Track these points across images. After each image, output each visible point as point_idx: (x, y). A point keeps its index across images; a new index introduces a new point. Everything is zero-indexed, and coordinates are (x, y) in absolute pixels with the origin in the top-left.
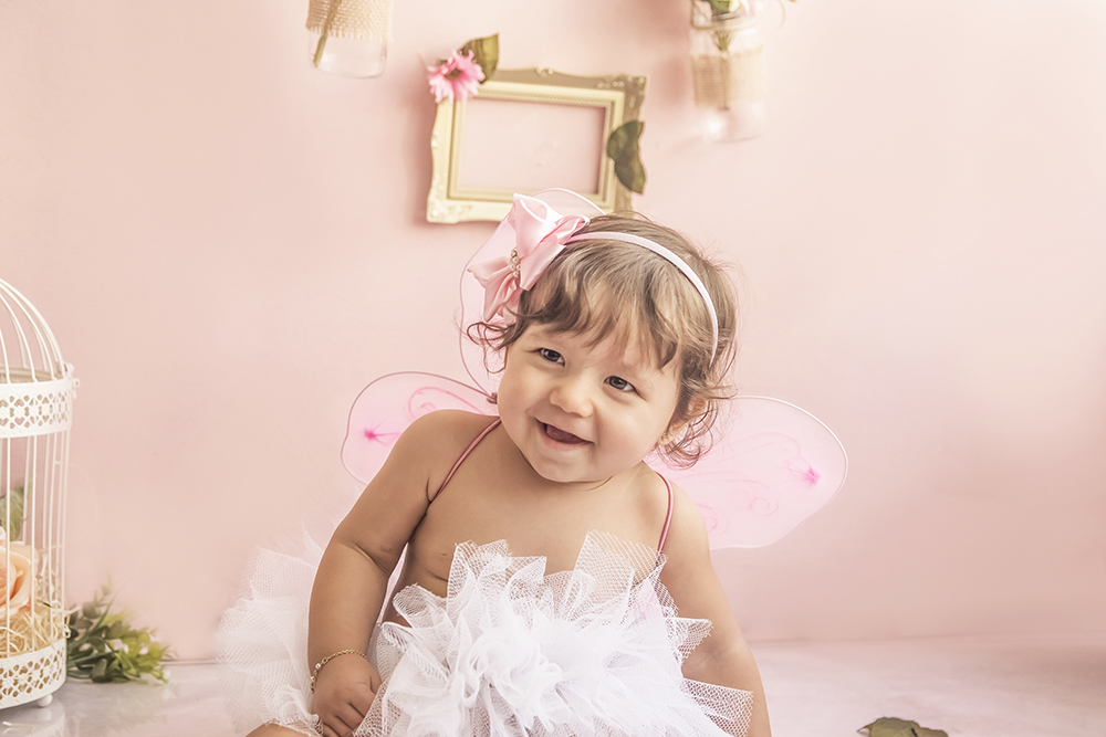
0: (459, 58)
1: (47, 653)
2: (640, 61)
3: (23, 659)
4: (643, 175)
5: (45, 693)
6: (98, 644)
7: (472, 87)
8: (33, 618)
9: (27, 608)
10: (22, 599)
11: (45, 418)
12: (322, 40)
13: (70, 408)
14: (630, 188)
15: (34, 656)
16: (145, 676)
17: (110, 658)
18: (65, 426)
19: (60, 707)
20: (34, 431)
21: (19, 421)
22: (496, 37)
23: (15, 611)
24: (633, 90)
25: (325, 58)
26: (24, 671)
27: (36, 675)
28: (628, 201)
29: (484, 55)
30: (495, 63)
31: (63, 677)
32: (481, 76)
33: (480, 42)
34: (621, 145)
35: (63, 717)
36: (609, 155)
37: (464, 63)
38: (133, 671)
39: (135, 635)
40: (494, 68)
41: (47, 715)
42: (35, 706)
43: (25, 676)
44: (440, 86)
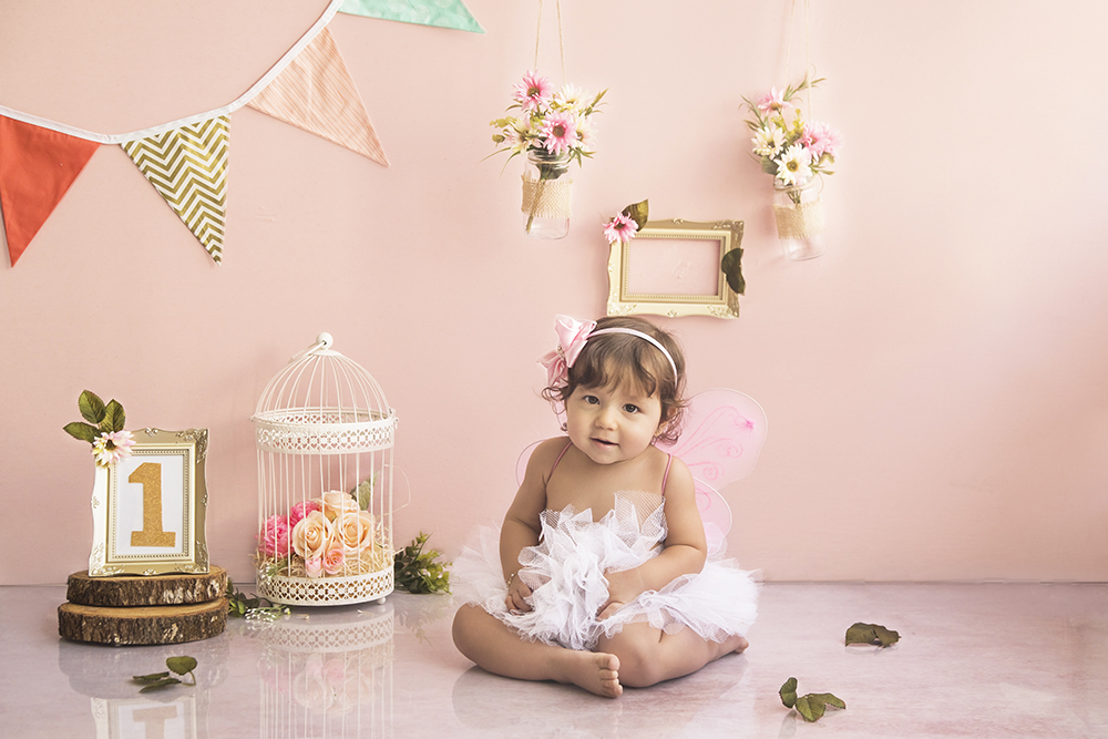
0: (621, 217)
1: (382, 574)
2: (743, 209)
3: (368, 577)
4: (744, 282)
5: (381, 596)
6: (413, 571)
7: (631, 232)
8: (373, 554)
9: (369, 548)
10: (366, 543)
11: (377, 442)
12: (531, 218)
13: (392, 435)
14: (737, 292)
15: (375, 576)
16: (440, 591)
17: (420, 579)
18: (390, 445)
19: (391, 605)
20: (371, 449)
21: (362, 444)
22: (646, 202)
23: (363, 549)
24: (737, 229)
25: (533, 226)
26: (369, 583)
27: (375, 586)
28: (736, 299)
29: (639, 213)
30: (646, 217)
31: (392, 588)
32: (637, 226)
33: (635, 206)
34: (730, 264)
35: (393, 611)
36: (723, 271)
37: (625, 220)
38: (433, 587)
39: (434, 566)
40: (646, 221)
41: (383, 609)
42: (375, 603)
43: (369, 586)
44: (612, 233)
